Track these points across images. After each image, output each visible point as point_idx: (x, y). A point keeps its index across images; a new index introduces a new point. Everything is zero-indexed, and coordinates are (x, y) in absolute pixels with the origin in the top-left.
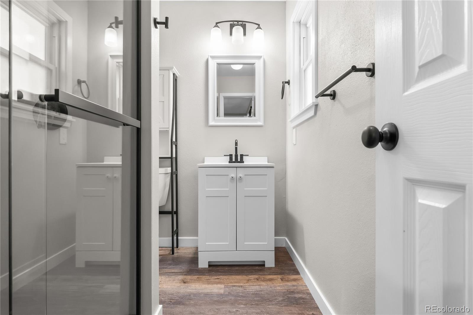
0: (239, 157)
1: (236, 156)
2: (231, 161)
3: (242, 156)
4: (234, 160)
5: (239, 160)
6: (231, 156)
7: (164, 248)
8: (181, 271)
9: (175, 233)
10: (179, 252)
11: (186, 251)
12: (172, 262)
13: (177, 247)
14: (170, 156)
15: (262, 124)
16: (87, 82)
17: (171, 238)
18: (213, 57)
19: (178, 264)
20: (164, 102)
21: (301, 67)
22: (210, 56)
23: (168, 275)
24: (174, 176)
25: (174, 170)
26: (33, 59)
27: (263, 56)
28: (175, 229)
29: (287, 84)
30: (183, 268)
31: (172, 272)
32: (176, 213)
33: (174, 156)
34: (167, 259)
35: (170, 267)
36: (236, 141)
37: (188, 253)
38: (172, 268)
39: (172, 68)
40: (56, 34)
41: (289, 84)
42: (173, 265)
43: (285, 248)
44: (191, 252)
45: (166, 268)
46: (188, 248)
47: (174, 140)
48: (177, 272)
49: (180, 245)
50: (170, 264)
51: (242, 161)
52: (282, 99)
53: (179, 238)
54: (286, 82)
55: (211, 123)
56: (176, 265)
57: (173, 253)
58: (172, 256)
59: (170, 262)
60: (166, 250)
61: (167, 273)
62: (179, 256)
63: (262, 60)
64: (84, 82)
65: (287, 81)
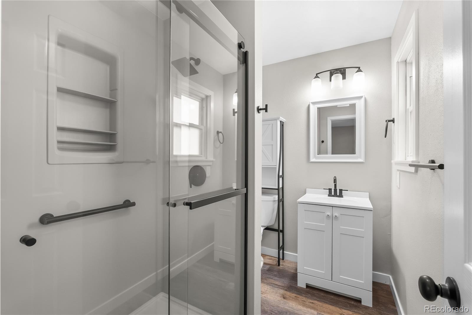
0: (338, 191)
1: (335, 190)
2: (330, 195)
3: (341, 191)
4: (333, 194)
5: (338, 194)
6: (330, 190)
7: (273, 258)
8: (283, 285)
9: (281, 248)
10: (284, 264)
11: (289, 265)
12: (277, 274)
13: (283, 259)
14: (277, 188)
15: (363, 161)
16: (222, 132)
17: (278, 251)
18: (314, 103)
19: (282, 278)
20: (272, 145)
21: (407, 108)
22: (311, 102)
23: (272, 286)
24: (281, 203)
25: (281, 197)
26: (191, 126)
27: (364, 96)
28: (281, 244)
29: (392, 122)
30: (285, 282)
31: (276, 284)
32: (282, 231)
33: (281, 186)
34: (274, 270)
35: (276, 278)
36: (335, 178)
37: (291, 268)
38: (276, 279)
39: (279, 118)
40: (204, 106)
41: (394, 122)
42: (278, 277)
43: (388, 285)
44: (293, 267)
45: (272, 279)
46: (292, 262)
47: (281, 174)
48: (280, 286)
49: (286, 258)
50: (275, 276)
51: (341, 196)
52: (385, 137)
53: (285, 252)
54: (389, 121)
55: (312, 160)
56: (280, 277)
57: (279, 265)
58: (278, 267)
59: (276, 274)
60: (274, 259)
61: (272, 283)
62: (283, 269)
63: (363, 99)
64: (221, 132)
65: (392, 119)
